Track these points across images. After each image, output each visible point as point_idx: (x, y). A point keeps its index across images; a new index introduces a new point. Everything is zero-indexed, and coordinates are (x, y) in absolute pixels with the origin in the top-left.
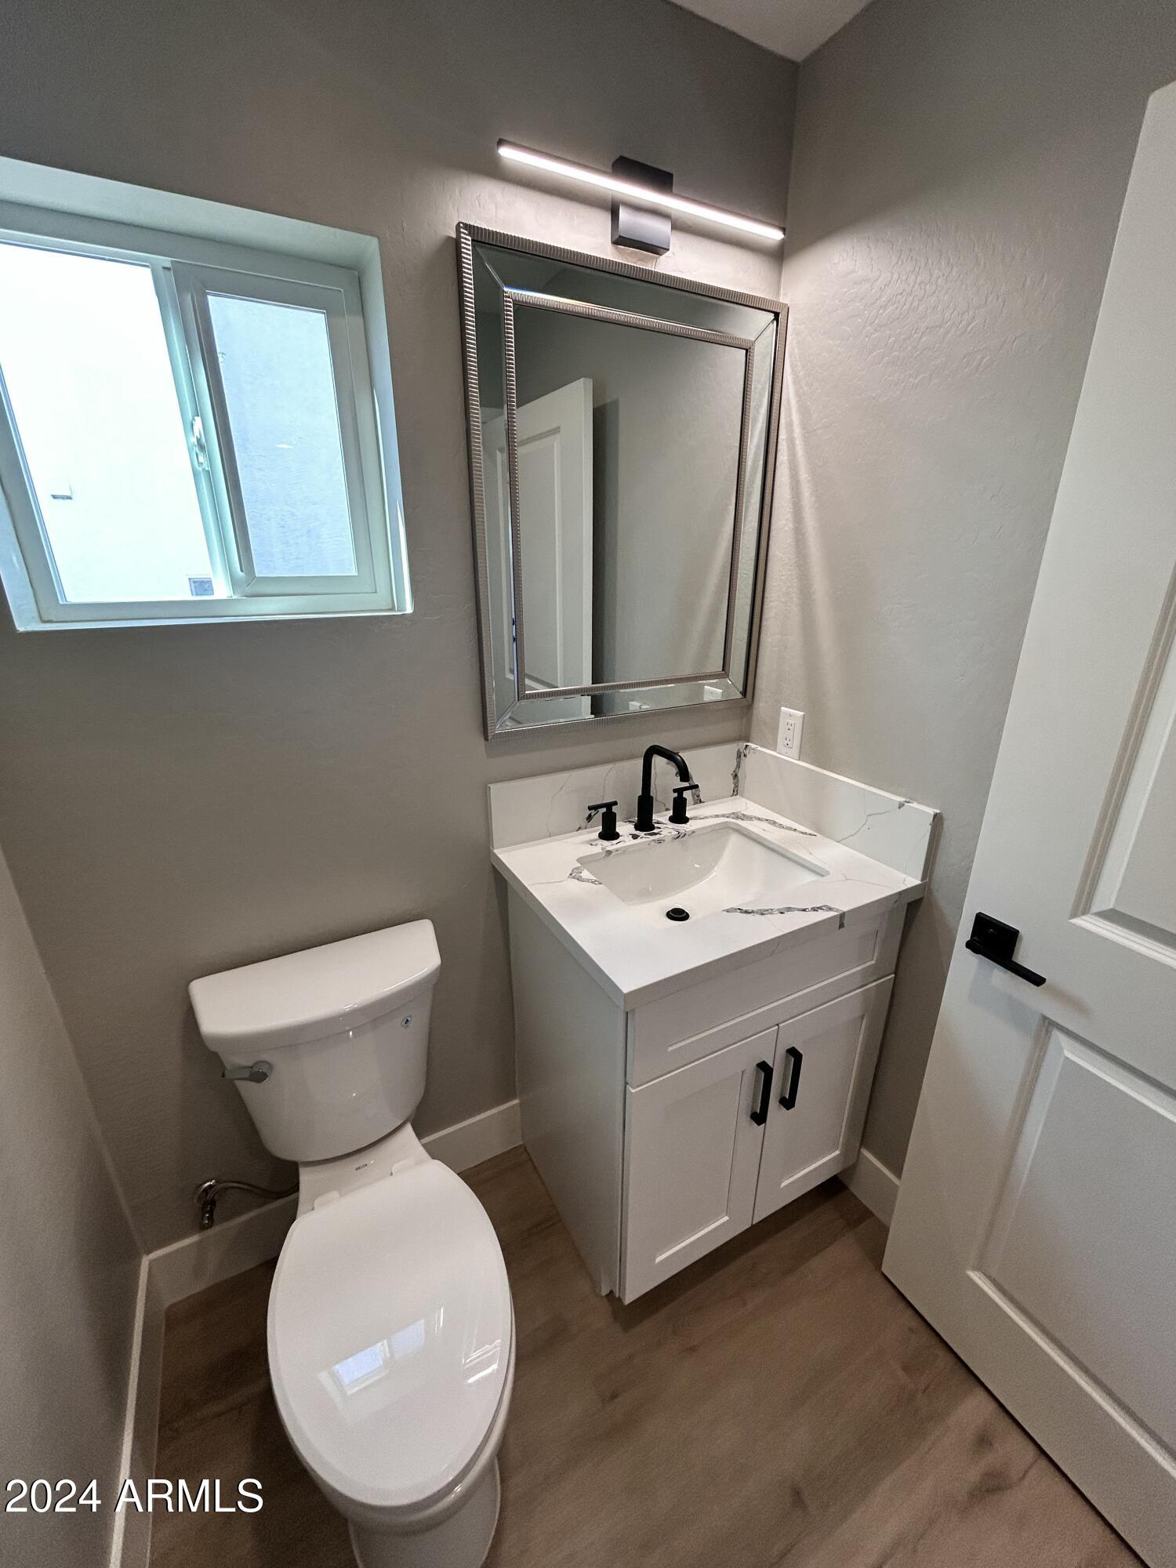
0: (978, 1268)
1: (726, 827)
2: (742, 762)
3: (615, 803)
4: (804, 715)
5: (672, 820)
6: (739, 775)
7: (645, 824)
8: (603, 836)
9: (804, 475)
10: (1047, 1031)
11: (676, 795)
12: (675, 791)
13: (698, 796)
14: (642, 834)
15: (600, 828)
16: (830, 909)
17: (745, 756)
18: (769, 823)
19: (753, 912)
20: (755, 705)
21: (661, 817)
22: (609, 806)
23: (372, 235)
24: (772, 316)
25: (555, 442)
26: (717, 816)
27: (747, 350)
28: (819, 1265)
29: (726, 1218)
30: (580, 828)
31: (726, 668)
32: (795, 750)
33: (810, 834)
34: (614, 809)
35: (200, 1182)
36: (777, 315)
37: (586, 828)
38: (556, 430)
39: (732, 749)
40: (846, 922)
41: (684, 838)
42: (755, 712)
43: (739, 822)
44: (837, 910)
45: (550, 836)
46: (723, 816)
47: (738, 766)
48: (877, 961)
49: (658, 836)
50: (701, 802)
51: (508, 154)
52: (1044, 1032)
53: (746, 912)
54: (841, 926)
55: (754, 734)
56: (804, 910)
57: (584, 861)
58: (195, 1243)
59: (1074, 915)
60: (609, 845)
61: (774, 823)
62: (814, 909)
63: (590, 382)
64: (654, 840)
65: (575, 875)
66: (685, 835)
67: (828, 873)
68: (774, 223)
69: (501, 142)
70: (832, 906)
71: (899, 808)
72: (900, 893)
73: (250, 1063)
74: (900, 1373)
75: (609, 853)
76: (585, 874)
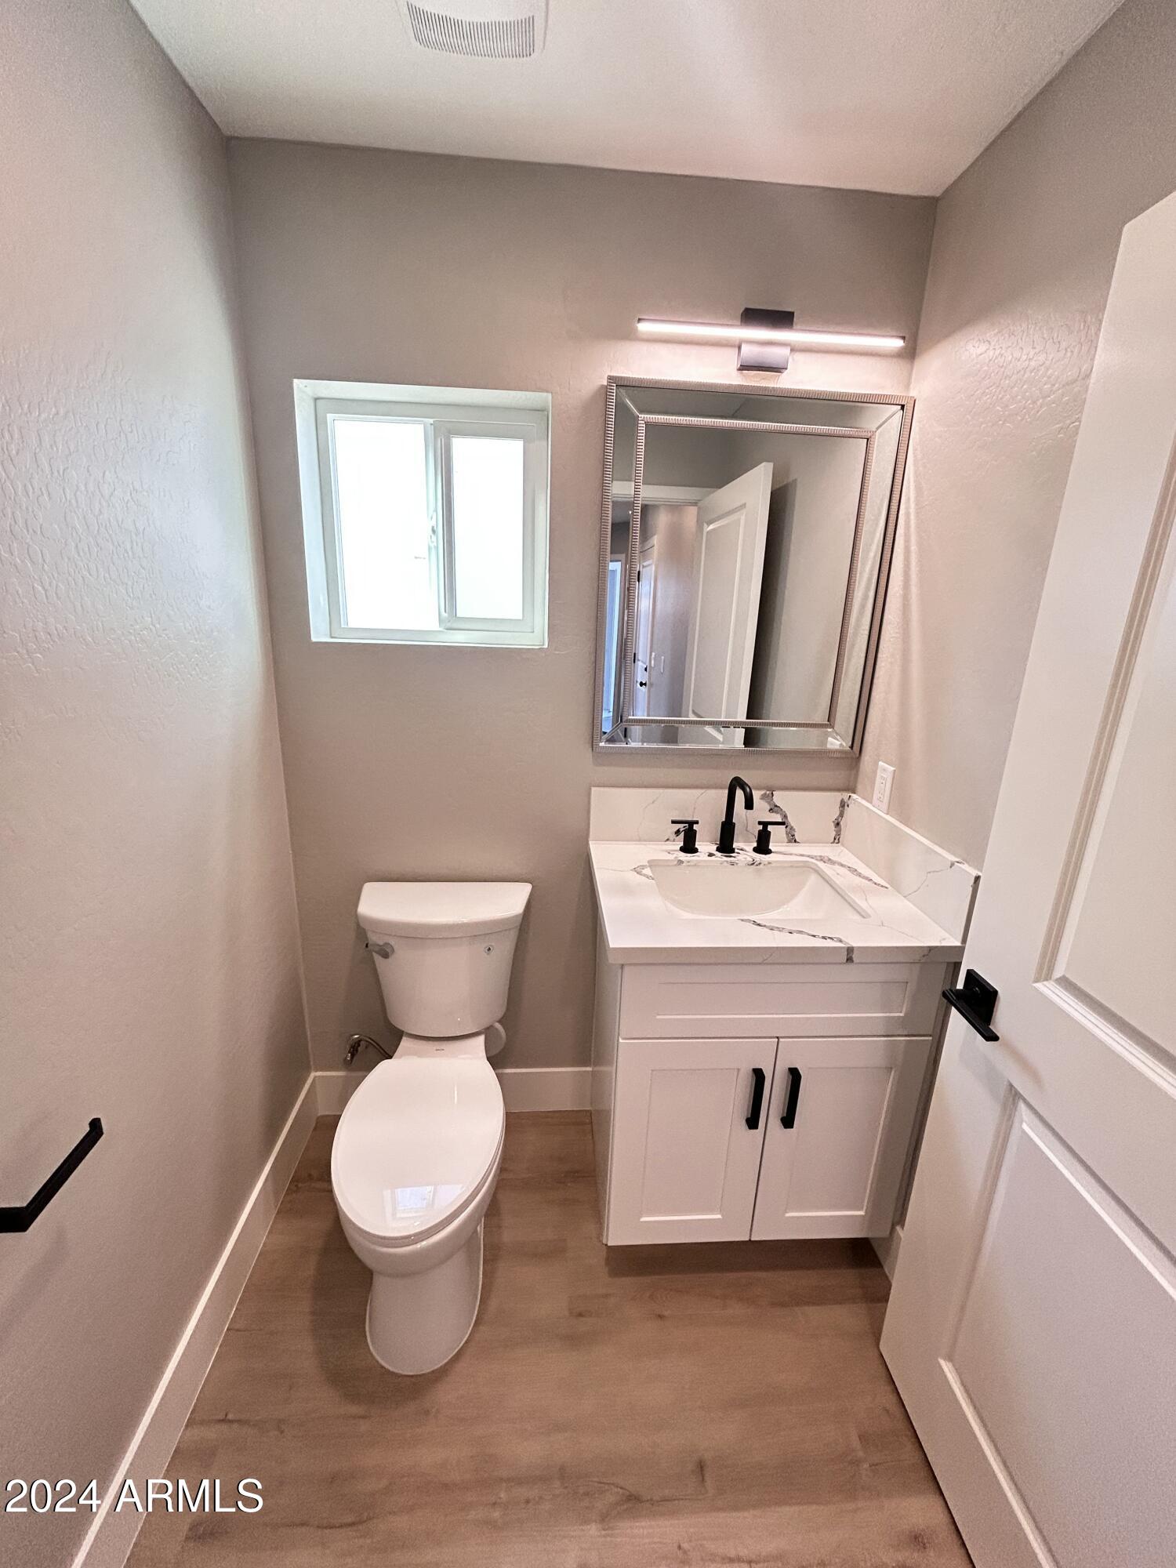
0: (950, 1358)
1: (806, 866)
2: (845, 812)
3: (697, 822)
4: (895, 771)
5: (756, 850)
6: (841, 823)
7: (726, 846)
8: (683, 849)
9: (913, 548)
10: (1014, 1100)
11: (761, 827)
12: (760, 823)
13: (793, 836)
14: (719, 854)
15: (682, 844)
16: (841, 941)
17: (848, 806)
18: (850, 871)
19: (765, 926)
20: (862, 758)
21: (745, 845)
22: (691, 823)
23: (547, 392)
24: (900, 407)
25: (742, 517)
26: (802, 855)
27: (868, 439)
28: (816, 1315)
29: (719, 1216)
30: (668, 840)
31: (832, 719)
32: (885, 806)
33: (882, 886)
34: (695, 827)
35: (352, 1033)
36: (903, 407)
37: (674, 841)
38: (743, 506)
39: (838, 796)
40: (855, 957)
41: (758, 867)
42: (861, 765)
43: (821, 864)
44: (846, 943)
45: (640, 840)
46: (809, 856)
47: (841, 815)
48: (906, 1014)
49: (732, 859)
50: (795, 841)
51: (643, 327)
52: (1011, 1099)
53: (759, 925)
54: (850, 960)
55: (859, 787)
56: (814, 936)
57: (652, 864)
58: (341, 1077)
59: (1037, 981)
60: (683, 856)
61: (854, 871)
62: (824, 938)
63: (771, 465)
64: (727, 862)
65: (638, 870)
66: (760, 864)
67: (869, 916)
68: (895, 334)
69: (640, 320)
70: (843, 939)
71: (951, 867)
72: (931, 949)
73: (381, 943)
74: (855, 1443)
75: (680, 862)
76: (647, 871)
